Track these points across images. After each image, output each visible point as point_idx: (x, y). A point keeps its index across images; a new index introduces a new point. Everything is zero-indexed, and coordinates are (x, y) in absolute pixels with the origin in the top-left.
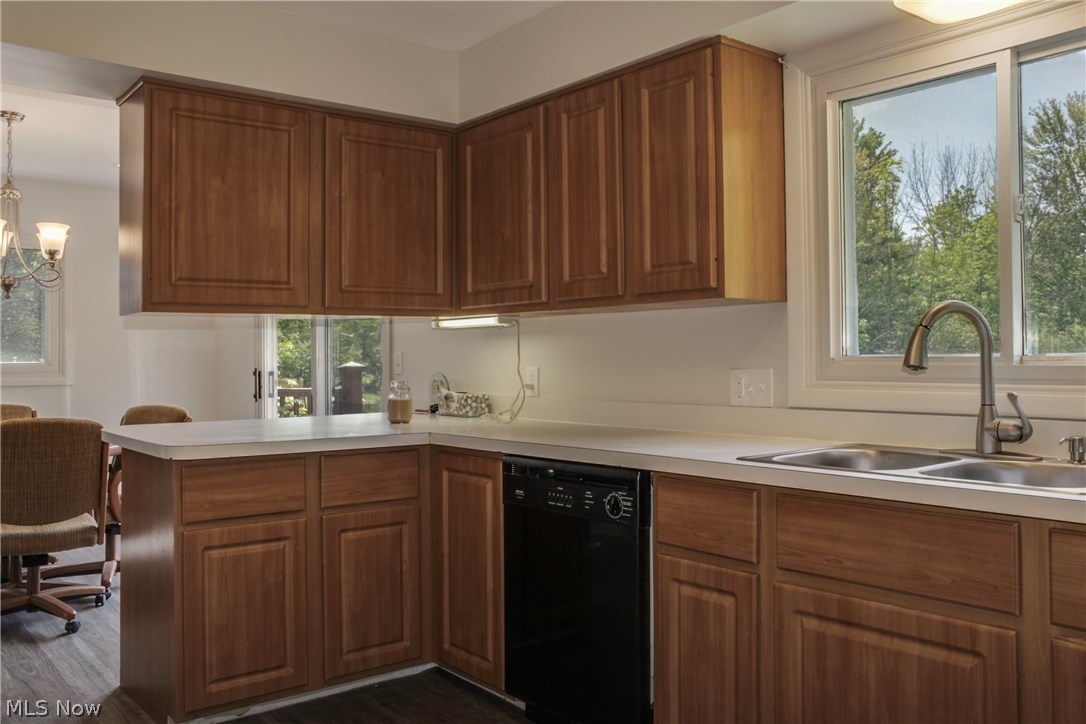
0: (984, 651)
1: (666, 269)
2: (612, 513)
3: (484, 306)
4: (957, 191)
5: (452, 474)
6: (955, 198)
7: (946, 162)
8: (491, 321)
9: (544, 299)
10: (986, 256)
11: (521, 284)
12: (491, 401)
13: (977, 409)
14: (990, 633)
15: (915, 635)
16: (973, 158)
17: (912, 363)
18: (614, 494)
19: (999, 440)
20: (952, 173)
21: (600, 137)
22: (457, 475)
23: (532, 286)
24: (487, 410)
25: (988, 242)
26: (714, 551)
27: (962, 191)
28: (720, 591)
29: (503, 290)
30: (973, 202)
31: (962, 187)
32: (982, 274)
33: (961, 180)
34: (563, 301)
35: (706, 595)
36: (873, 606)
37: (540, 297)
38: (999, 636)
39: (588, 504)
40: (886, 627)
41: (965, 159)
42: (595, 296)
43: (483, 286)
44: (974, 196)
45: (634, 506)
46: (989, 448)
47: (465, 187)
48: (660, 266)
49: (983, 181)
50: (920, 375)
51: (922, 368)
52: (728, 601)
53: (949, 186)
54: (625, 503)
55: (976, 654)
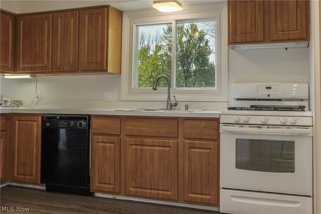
0: (171, 146)
1: (91, 64)
2: (80, 127)
3: (27, 72)
4: (145, 46)
5: (19, 122)
6: (144, 48)
7: (142, 37)
8: (28, 76)
9: (50, 71)
10: (153, 67)
11: (42, 66)
12: (22, 102)
13: (167, 100)
14: (172, 142)
15: (157, 145)
16: (150, 37)
17: (154, 88)
18: (80, 121)
19: (171, 106)
20: (144, 41)
21: (72, 26)
22: (22, 122)
23: (46, 66)
24: (21, 105)
25: (154, 63)
26: (109, 133)
27: (147, 46)
28: (110, 143)
29: (35, 67)
30: (149, 50)
31: (147, 45)
32: (152, 73)
33: (146, 43)
34: (56, 71)
35: (106, 144)
36: (148, 141)
37: (49, 70)
38: (174, 142)
39: (72, 125)
40: (151, 144)
41: (148, 37)
42: (68, 70)
43: (25, 66)
44: (150, 48)
45: (86, 124)
46: (169, 108)
47: (20, 35)
48: (89, 63)
49: (153, 44)
50: (156, 91)
51: (156, 89)
52: (112, 145)
53: (142, 44)
54: (84, 124)
55: (169, 147)
